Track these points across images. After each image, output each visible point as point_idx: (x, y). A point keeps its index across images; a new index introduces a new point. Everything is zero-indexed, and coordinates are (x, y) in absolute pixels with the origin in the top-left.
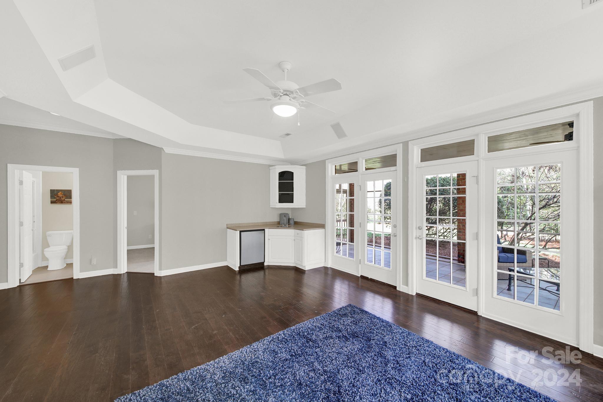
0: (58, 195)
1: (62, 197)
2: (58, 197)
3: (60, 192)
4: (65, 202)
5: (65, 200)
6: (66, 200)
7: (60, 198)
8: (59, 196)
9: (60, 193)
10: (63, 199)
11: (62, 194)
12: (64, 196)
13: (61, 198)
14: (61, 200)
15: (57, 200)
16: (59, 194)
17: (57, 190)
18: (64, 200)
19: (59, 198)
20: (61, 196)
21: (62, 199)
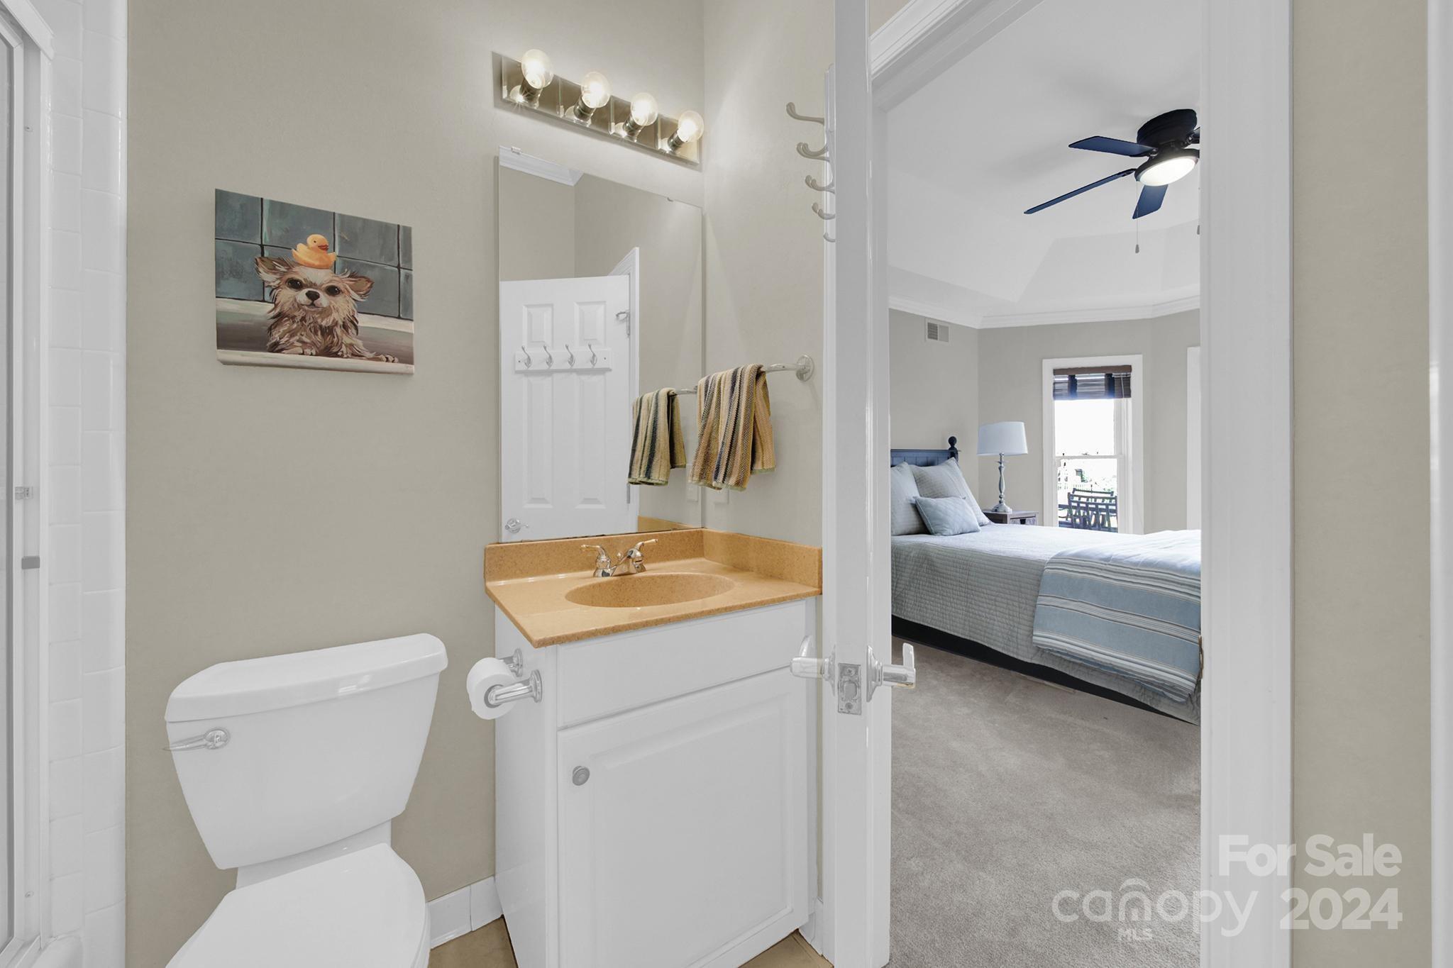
0: (289, 267)
1: (332, 291)
2: (296, 285)
3: (315, 239)
4: (359, 344)
5: (354, 322)
6: (364, 321)
7: (313, 296)
8: (302, 274)
9: (310, 239)
10: (341, 307)
11: (332, 256)
12: (342, 282)
13: (324, 300)
14: (325, 322)
15: (280, 317)
16: (302, 252)
17: (281, 209)
18: (350, 324)
19: (302, 296)
20: (322, 277)
21: (326, 312)
